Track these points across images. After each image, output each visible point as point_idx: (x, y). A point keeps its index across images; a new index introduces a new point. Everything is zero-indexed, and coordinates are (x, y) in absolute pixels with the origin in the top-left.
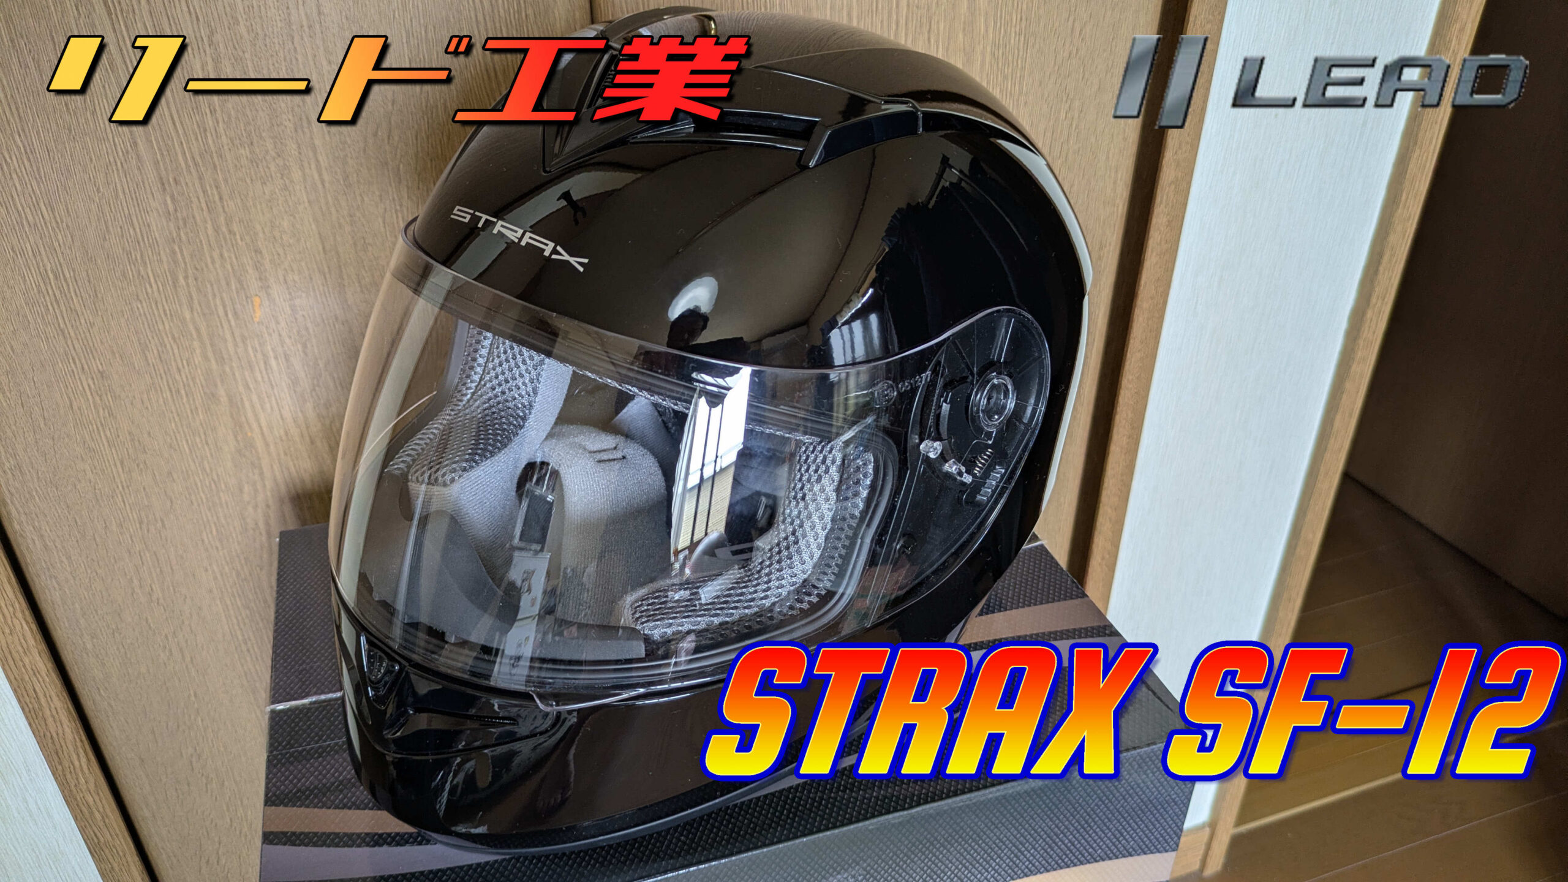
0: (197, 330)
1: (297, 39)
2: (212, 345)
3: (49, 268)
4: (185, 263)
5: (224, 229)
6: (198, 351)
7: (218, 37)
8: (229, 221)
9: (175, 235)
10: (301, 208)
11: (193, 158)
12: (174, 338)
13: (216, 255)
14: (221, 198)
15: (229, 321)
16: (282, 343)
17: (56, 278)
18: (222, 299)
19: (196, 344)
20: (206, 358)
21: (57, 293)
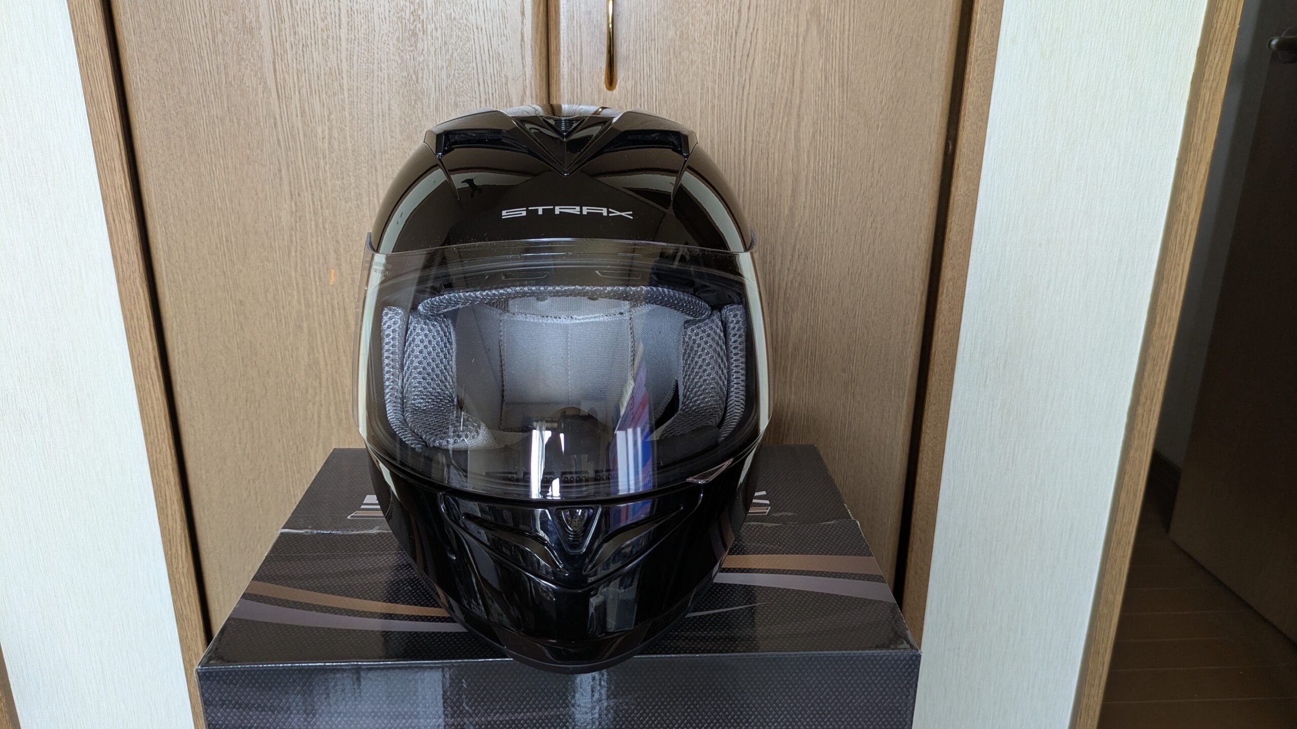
0: (297, 284)
1: (375, 121)
2: (304, 295)
3: (224, 234)
4: (297, 242)
5: (321, 226)
6: (296, 297)
7: (332, 117)
8: (324, 222)
9: (294, 225)
10: (365, 219)
11: (310, 183)
12: (283, 287)
13: (314, 240)
14: (322, 208)
15: (316, 282)
16: (344, 300)
17: (227, 241)
18: (314, 268)
19: (295, 292)
20: (299, 302)
21: (226, 250)
